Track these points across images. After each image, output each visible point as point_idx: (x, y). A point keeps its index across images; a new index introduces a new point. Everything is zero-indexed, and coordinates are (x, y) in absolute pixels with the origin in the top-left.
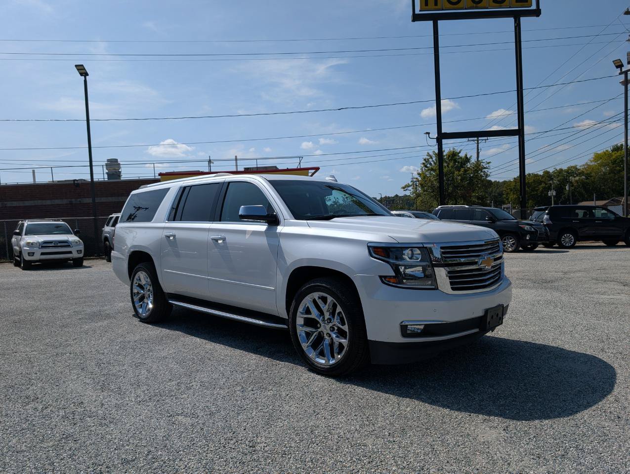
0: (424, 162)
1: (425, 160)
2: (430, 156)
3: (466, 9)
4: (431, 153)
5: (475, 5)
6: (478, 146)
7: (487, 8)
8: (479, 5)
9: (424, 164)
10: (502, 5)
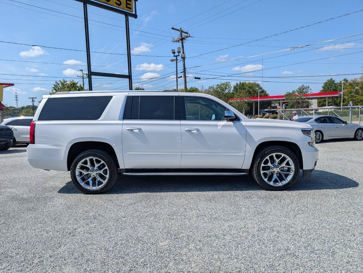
0: (54, 87)
1: (55, 85)
2: (57, 83)
3: (101, 2)
4: (59, 82)
5: (106, 2)
6: (83, 80)
7: (112, 6)
8: (108, 3)
9: (54, 88)
10: (120, 6)
